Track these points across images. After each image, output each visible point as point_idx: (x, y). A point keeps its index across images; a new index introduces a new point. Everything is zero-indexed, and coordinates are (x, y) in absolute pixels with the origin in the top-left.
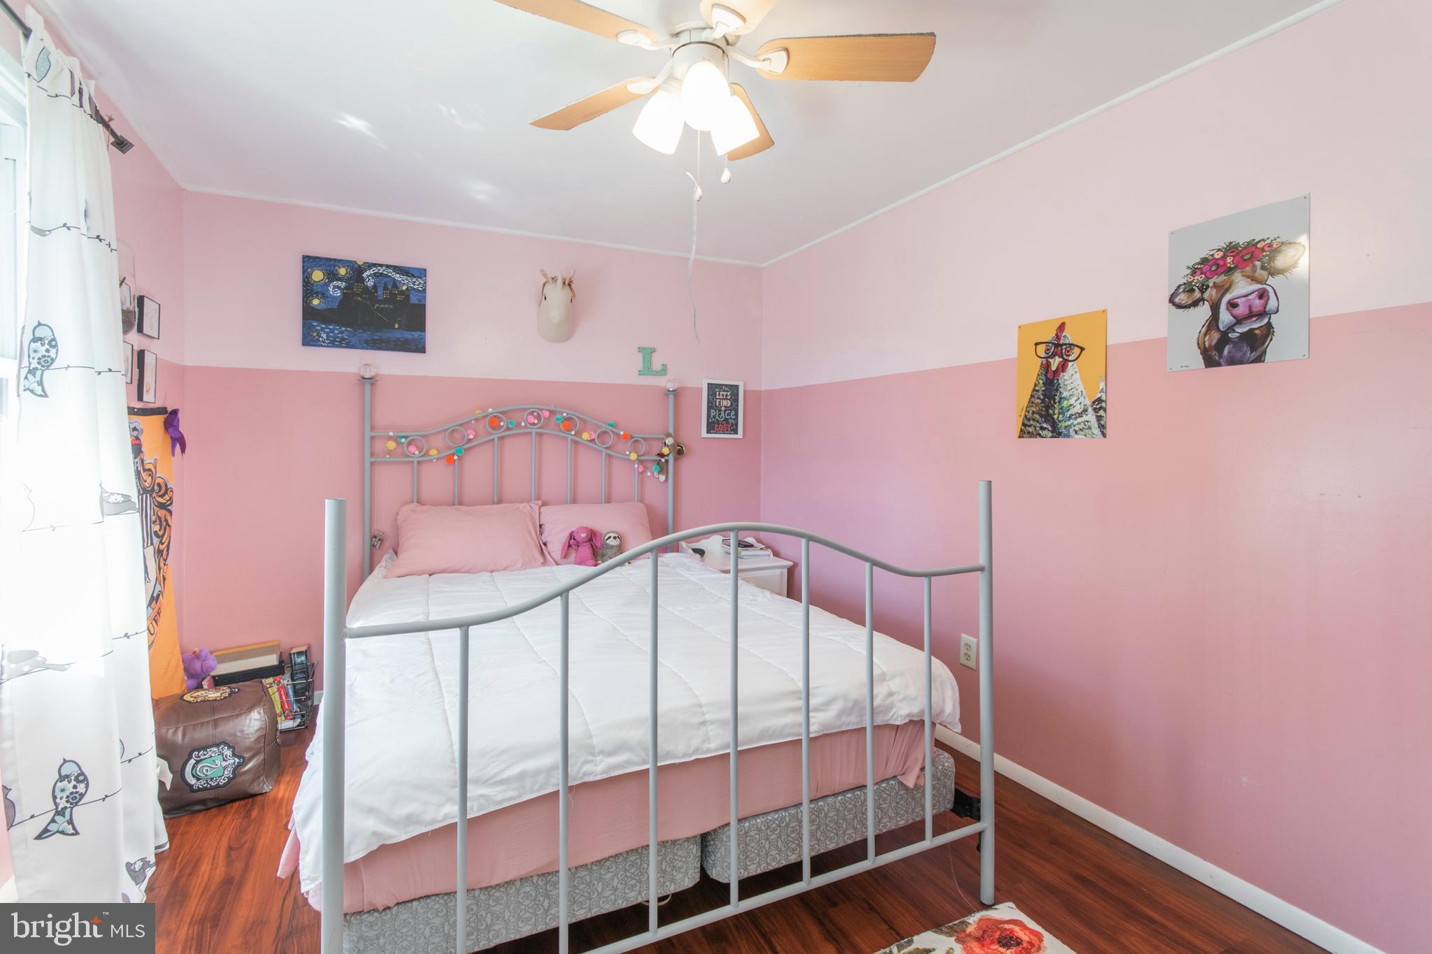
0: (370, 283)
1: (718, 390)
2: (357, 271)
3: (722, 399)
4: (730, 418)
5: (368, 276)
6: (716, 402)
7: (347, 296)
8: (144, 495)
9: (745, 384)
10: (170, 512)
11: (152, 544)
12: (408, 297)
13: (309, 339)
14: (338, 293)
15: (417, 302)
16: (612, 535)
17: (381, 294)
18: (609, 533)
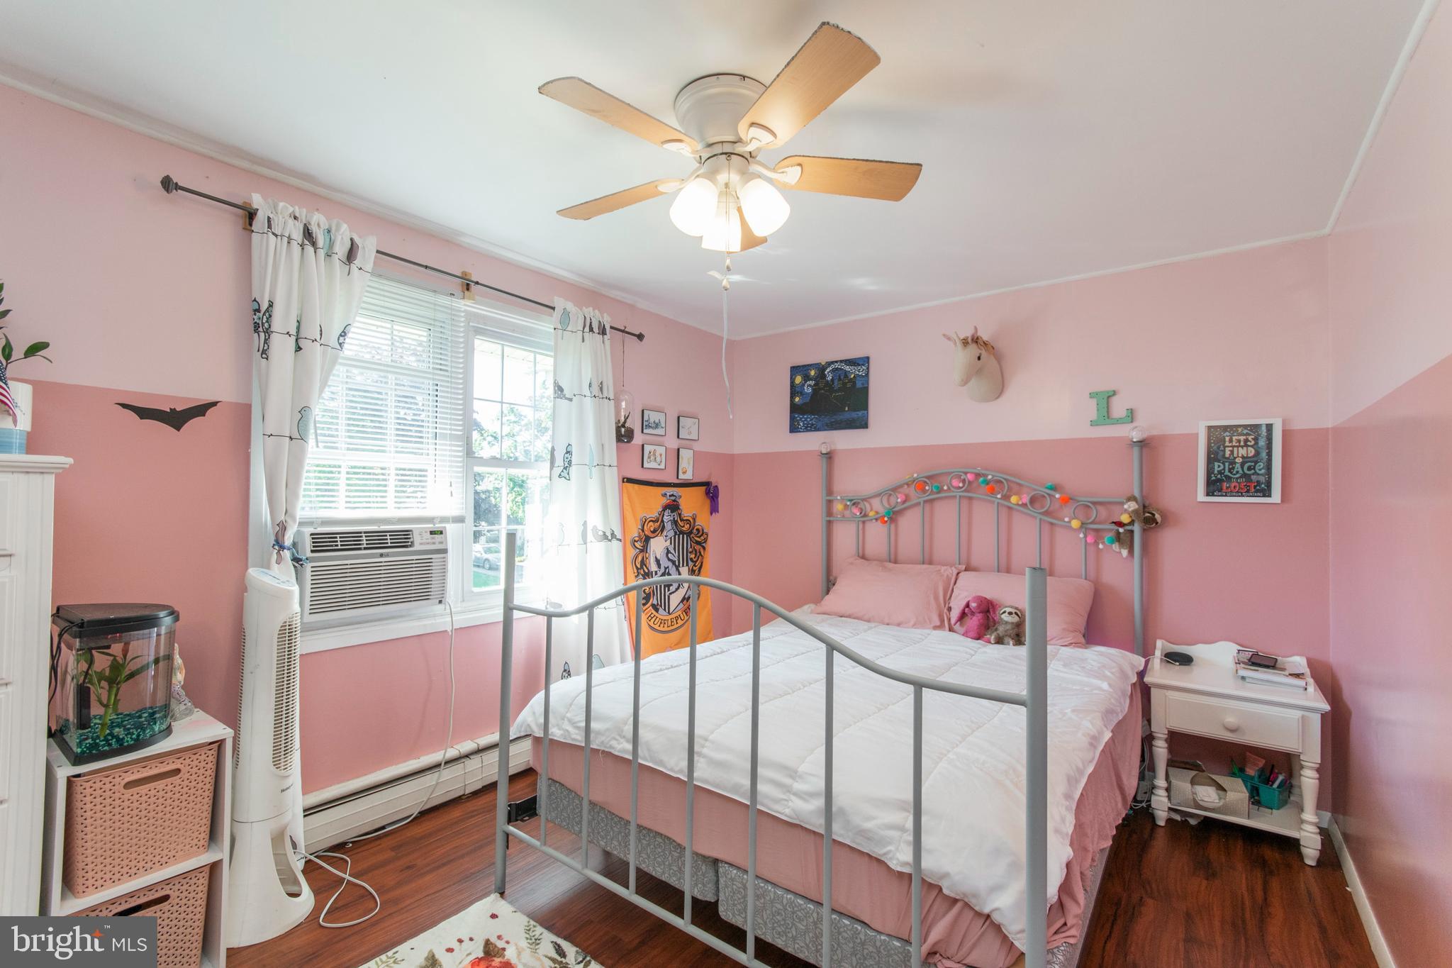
0: (829, 378)
1: (1228, 434)
2: (821, 369)
3: (1238, 447)
4: (1256, 473)
5: (828, 372)
6: (1224, 451)
7: (815, 392)
8: (681, 536)
9: (1284, 422)
10: (704, 548)
11: (687, 565)
12: (854, 383)
13: (793, 429)
14: (810, 390)
15: (861, 386)
16: (1008, 610)
17: (837, 385)
18: (1006, 607)
